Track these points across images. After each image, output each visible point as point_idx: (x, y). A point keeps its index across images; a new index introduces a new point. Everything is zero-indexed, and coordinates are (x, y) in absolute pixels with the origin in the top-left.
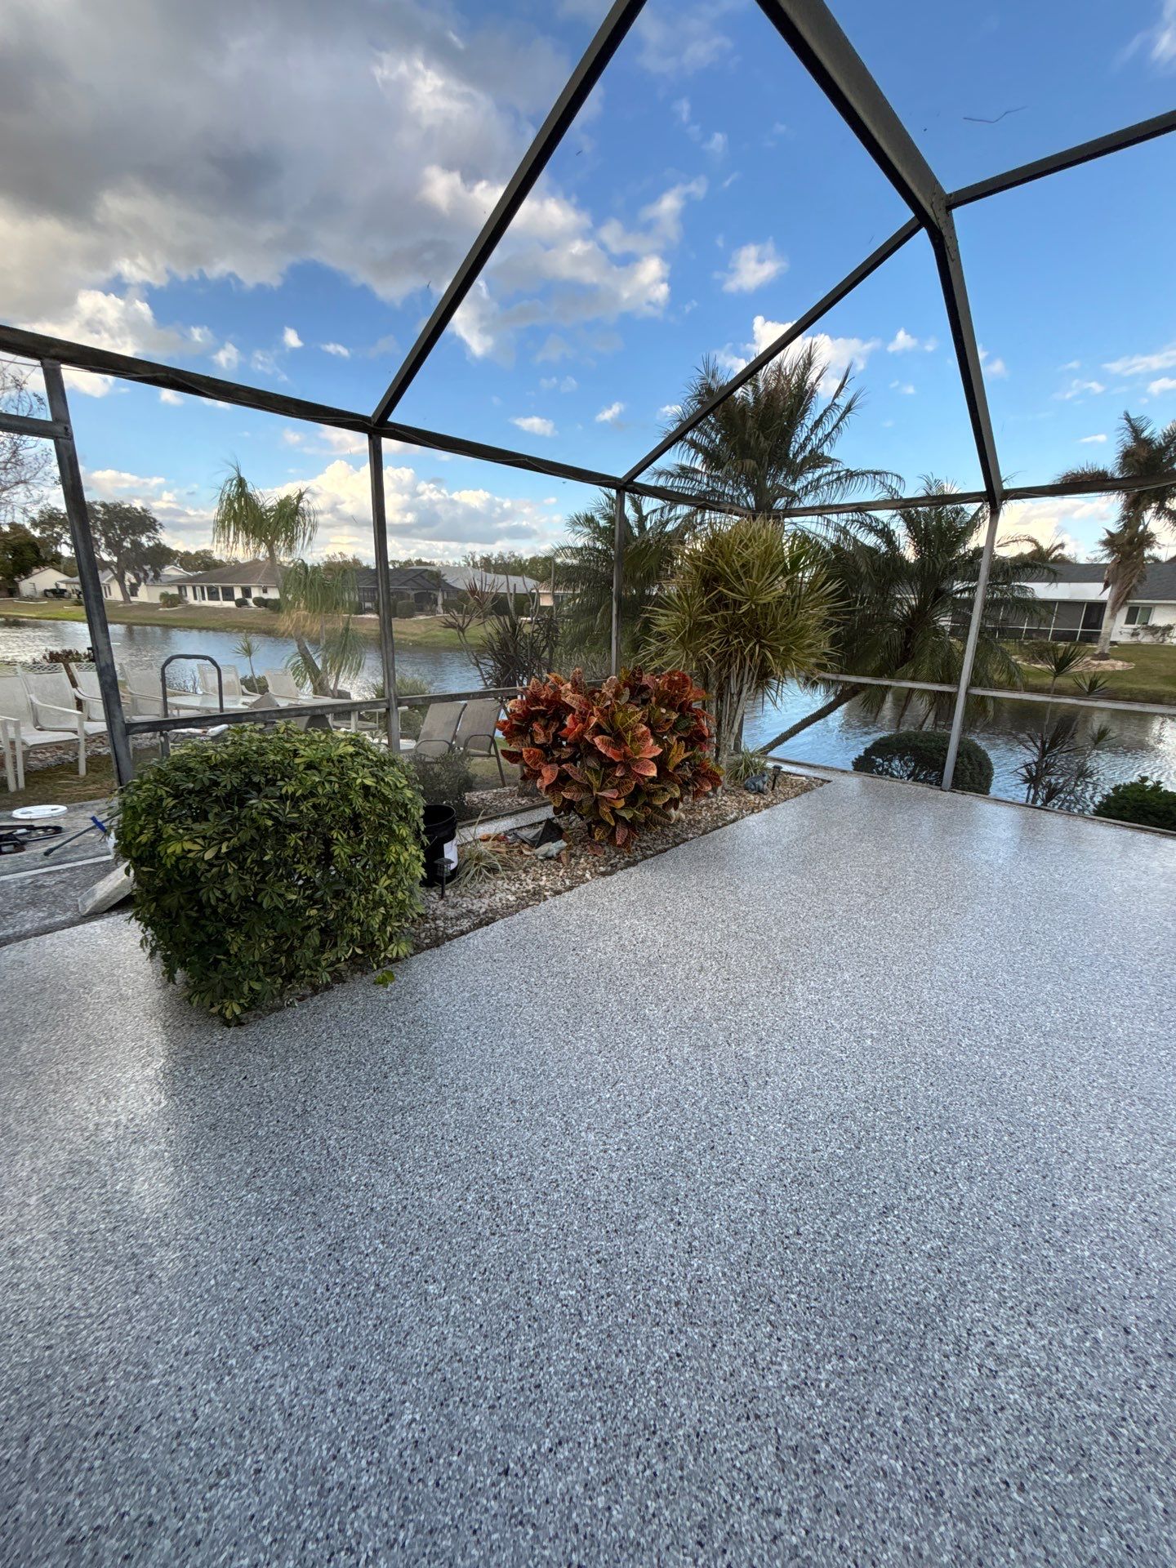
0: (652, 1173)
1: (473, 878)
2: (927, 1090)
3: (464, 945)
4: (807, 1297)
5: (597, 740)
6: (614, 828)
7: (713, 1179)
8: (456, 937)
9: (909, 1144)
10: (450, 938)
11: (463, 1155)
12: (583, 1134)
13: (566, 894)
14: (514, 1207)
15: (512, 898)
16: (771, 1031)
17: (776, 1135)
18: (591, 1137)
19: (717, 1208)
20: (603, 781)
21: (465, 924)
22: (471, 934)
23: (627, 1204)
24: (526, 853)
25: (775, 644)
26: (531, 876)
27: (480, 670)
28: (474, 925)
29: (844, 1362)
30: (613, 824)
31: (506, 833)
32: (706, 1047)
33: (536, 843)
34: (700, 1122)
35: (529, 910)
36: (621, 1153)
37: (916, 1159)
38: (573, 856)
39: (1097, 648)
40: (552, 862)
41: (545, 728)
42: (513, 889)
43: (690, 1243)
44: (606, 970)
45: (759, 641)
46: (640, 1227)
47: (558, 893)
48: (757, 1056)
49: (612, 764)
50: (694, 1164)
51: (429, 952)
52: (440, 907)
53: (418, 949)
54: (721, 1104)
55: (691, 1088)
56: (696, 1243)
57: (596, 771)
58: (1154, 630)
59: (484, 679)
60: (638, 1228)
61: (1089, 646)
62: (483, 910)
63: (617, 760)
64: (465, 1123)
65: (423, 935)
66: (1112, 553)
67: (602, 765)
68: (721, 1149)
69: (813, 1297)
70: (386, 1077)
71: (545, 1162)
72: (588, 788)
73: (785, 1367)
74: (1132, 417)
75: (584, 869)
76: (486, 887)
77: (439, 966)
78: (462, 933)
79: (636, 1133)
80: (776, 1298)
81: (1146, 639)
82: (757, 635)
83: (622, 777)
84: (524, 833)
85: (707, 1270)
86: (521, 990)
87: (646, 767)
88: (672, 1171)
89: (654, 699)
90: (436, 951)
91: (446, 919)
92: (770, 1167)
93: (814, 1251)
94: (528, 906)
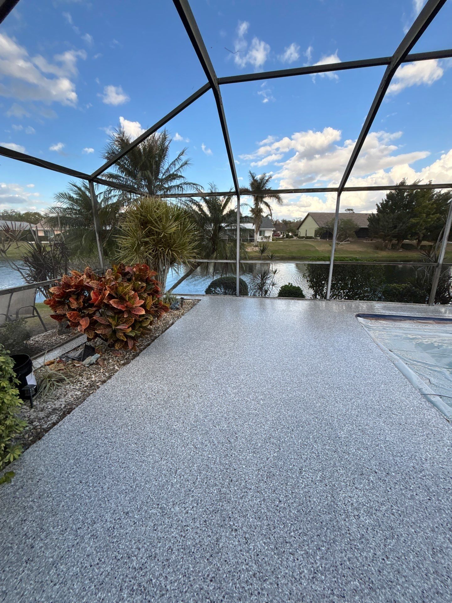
0: (213, 511)
1: (50, 389)
2: (288, 413)
3: (58, 431)
4: (297, 530)
5: (111, 302)
6: (127, 342)
7: (239, 497)
8: (50, 428)
9: (294, 438)
10: (47, 430)
11: (108, 569)
12: (172, 510)
13: (109, 381)
14: (154, 581)
15: (79, 393)
16: (228, 412)
17: (252, 460)
18: (177, 509)
19: (247, 510)
20: (118, 321)
21: (54, 418)
22: (61, 423)
23: (209, 536)
24: (77, 365)
25: (176, 249)
26: (85, 377)
27: (21, 273)
28: (60, 416)
29: (321, 550)
30: (125, 340)
31: (60, 357)
32: (207, 433)
33: (82, 358)
34: (221, 471)
35: (91, 397)
36: (195, 509)
37: (298, 443)
38: (104, 360)
39: (254, 243)
40: (94, 366)
41: (77, 300)
42: (77, 388)
43: (245, 537)
44: (146, 414)
45: (170, 249)
46: (221, 545)
47: (104, 382)
48: (228, 427)
49: (121, 312)
50: (228, 494)
51: (35, 445)
52: (32, 414)
53: (26, 446)
54: (225, 457)
55: (210, 456)
56: (247, 536)
57: (112, 317)
58: (266, 237)
59: (25, 278)
60: (220, 546)
61: (252, 243)
62: (64, 406)
63: (124, 310)
64: (102, 546)
65: (27, 436)
66: (253, 214)
67: (115, 313)
68: (235, 479)
69: (298, 528)
70: (32, 547)
71: (159, 539)
72: (110, 326)
73: (306, 571)
74: (252, 172)
75: (113, 365)
76: (60, 391)
77: (46, 451)
78: (54, 424)
79: (197, 493)
80: (287, 540)
81: (265, 240)
82: (168, 246)
83: (127, 318)
84: (72, 355)
85: (258, 547)
86: (105, 444)
87: (139, 310)
88: (221, 504)
89: (134, 278)
90: (40, 442)
91: (40, 419)
92: (257, 476)
93: (289, 505)
94: (90, 394)
